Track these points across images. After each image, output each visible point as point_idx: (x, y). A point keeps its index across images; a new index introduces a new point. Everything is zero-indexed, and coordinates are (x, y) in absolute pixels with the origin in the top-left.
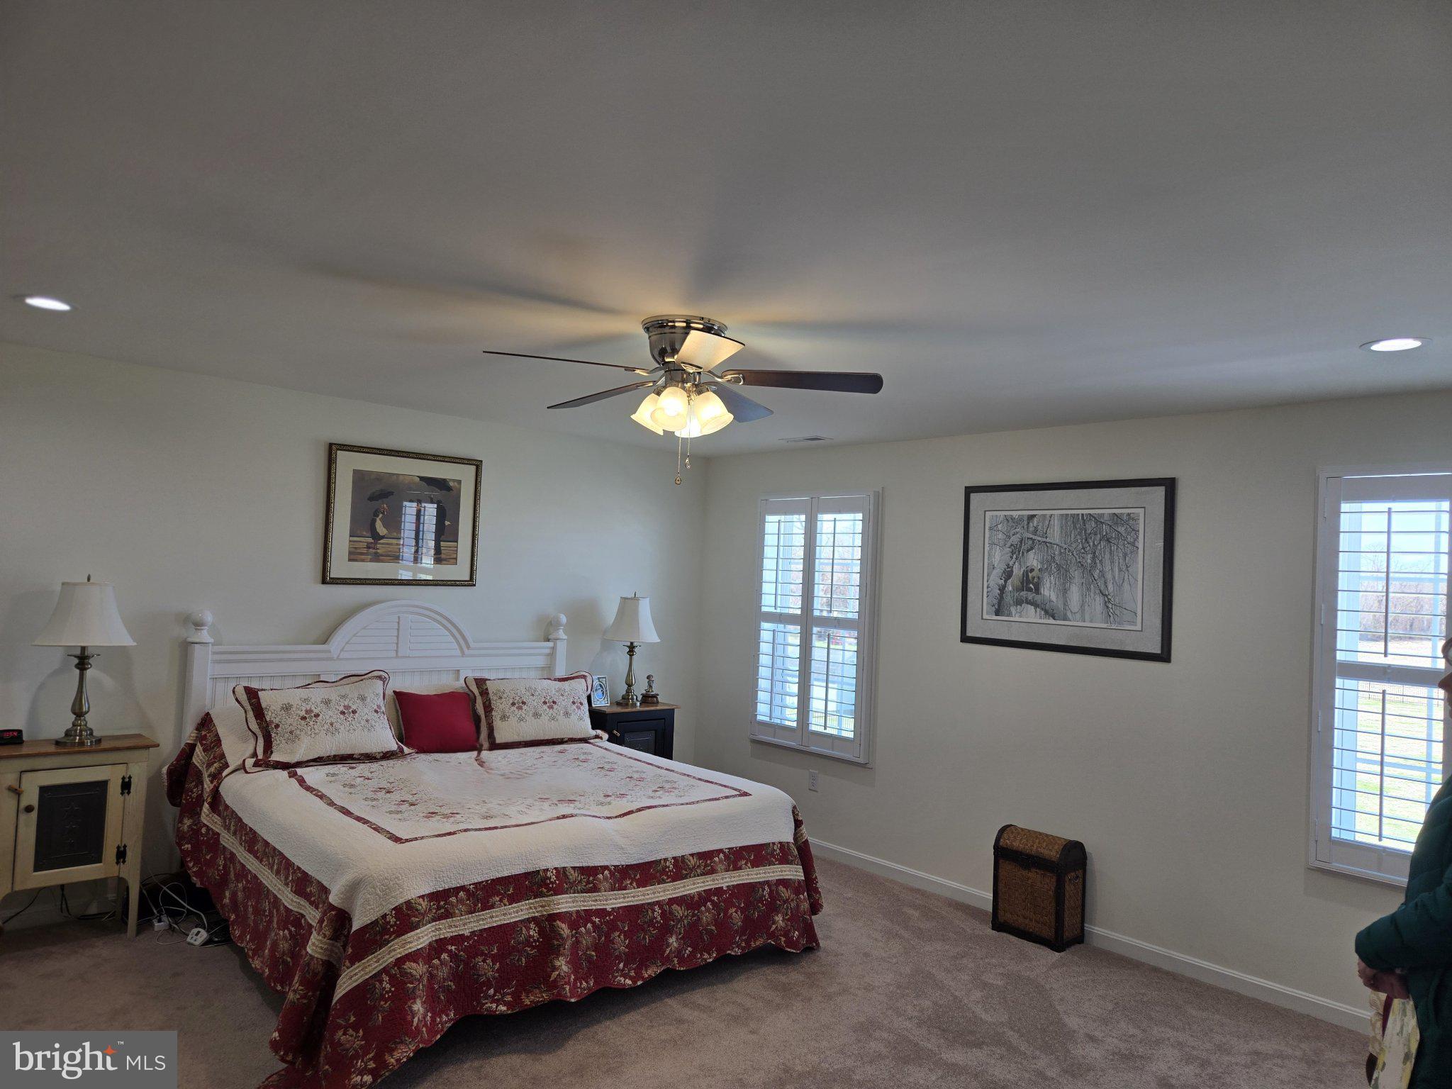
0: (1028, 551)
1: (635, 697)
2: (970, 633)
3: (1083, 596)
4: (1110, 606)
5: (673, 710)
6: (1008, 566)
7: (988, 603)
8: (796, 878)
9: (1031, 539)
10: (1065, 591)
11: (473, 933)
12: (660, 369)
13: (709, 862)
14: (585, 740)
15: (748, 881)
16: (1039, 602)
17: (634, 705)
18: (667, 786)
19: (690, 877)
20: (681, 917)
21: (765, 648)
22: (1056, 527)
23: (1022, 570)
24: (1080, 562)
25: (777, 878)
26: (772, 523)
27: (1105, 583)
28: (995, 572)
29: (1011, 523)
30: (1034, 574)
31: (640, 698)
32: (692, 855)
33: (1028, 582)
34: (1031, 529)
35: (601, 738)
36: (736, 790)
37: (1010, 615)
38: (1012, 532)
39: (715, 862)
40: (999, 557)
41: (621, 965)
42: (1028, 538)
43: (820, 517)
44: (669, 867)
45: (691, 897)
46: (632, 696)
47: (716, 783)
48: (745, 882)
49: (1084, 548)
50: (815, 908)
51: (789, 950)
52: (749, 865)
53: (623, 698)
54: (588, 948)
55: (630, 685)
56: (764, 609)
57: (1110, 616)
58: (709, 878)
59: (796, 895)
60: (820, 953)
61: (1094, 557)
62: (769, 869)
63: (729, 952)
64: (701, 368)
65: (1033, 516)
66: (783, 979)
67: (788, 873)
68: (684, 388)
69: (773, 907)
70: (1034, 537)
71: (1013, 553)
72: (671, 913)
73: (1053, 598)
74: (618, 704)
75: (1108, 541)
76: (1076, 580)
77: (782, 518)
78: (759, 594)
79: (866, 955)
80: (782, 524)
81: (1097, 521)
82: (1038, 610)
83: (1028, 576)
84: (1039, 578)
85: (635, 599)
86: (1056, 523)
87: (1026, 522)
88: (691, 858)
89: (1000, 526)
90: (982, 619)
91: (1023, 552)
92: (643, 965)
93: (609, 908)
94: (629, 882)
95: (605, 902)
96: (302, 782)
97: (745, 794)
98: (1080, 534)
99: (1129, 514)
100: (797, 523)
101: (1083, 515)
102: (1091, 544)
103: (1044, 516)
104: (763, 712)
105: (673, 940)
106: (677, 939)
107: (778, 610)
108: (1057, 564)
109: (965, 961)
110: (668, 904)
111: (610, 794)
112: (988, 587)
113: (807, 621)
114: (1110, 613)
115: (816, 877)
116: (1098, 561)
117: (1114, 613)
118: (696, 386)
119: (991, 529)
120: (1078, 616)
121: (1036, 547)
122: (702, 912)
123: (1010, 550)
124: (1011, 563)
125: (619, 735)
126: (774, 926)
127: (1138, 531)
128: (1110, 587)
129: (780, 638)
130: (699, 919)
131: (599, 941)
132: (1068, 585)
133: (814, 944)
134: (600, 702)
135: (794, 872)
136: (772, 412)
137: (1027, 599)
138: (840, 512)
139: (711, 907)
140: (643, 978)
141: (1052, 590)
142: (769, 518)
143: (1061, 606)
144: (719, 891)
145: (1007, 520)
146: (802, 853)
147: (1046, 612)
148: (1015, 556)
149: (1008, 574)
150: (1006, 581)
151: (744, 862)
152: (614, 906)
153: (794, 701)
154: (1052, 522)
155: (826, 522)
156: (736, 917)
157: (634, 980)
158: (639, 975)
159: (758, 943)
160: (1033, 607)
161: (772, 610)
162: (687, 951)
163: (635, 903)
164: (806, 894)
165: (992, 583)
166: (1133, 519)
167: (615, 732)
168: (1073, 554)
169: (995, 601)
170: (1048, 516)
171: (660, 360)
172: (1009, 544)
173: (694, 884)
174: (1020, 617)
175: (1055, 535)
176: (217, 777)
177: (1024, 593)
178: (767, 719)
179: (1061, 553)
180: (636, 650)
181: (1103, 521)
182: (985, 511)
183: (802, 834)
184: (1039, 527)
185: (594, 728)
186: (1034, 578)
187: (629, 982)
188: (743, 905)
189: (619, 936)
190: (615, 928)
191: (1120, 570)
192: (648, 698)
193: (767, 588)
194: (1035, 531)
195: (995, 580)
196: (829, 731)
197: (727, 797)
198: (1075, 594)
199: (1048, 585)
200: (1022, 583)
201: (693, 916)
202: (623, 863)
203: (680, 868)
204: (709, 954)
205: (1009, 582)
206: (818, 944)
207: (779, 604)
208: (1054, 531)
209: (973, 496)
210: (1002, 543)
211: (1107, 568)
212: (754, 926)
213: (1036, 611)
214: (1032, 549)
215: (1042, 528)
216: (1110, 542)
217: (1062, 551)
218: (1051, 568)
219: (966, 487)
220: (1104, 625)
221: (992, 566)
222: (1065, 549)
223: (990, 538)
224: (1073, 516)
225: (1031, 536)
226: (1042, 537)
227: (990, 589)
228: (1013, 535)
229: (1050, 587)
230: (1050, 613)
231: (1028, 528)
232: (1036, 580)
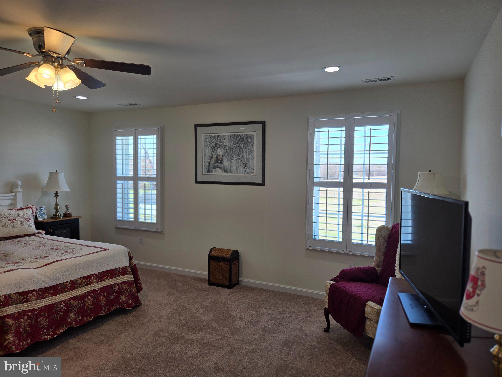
0: (218, 148)
1: (60, 215)
2: (199, 180)
3: (237, 164)
4: (246, 167)
5: (79, 219)
7: (204, 169)
8: (130, 280)
9: (219, 144)
10: (231, 163)
12: (39, 55)
13: (88, 280)
14: (33, 235)
15: (108, 285)
16: (222, 167)
17: (60, 218)
18: (69, 250)
19: (79, 287)
20: (75, 305)
21: (119, 191)
22: (227, 140)
23: (216, 156)
24: (235, 152)
25: (121, 281)
26: (119, 140)
27: (244, 159)
28: (207, 157)
29: (211, 138)
30: (220, 157)
31: (62, 215)
32: (80, 278)
33: (218, 160)
34: (219, 140)
35: (41, 233)
36: (102, 248)
37: (212, 172)
39: (91, 279)
40: (208, 151)
41: (45, 331)
43: (139, 137)
44: (68, 285)
45: (80, 296)
46: (58, 214)
47: (93, 247)
48: (107, 285)
49: (236, 147)
50: (139, 290)
51: (128, 308)
52: (108, 278)
53: (54, 215)
55: (57, 210)
56: (118, 175)
58: (89, 286)
59: (130, 286)
60: (142, 307)
61: (240, 150)
62: (118, 278)
63: (100, 315)
64: (59, 54)
65: (219, 135)
66: (125, 320)
67: (126, 278)
68: (53, 65)
69: (120, 293)
70: (220, 143)
71: (212, 149)
72: (70, 304)
73: (227, 165)
74: (52, 218)
76: (234, 159)
77: (124, 138)
78: (115, 169)
79: (161, 304)
80: (124, 141)
81: (241, 137)
82: (222, 170)
83: (218, 158)
85: (57, 173)
86: (227, 138)
87: (217, 138)
88: (80, 279)
89: (208, 140)
90: (203, 174)
91: (216, 149)
92: (58, 328)
93: (36, 308)
94: (47, 295)
95: (34, 306)
97: (106, 250)
98: (235, 142)
99: (251, 134)
100: (131, 139)
101: (236, 135)
102: (239, 145)
103: (223, 135)
104: (119, 216)
106: (74, 314)
107: (124, 175)
108: (228, 153)
109: (198, 299)
110: (68, 300)
111: (39, 257)
112: (204, 162)
113: (136, 179)
114: (245, 170)
115: (139, 278)
116: (241, 151)
117: (247, 170)
118: (60, 65)
119: (204, 140)
120: (235, 171)
121: (221, 147)
122: (86, 301)
123: (212, 148)
124: (212, 154)
125: (52, 231)
126: (121, 300)
127: (254, 140)
129: (126, 186)
130: (85, 304)
131: (31, 323)
132: (231, 161)
133: (139, 304)
134: (43, 218)
135: (130, 278)
137: (218, 166)
138: (147, 135)
139: (90, 298)
140: (57, 334)
142: (118, 138)
143: (230, 168)
144: (94, 291)
145: (210, 137)
146: (133, 269)
147: (225, 171)
148: (213, 151)
149: (211, 157)
150: (210, 160)
151: (105, 277)
152: (38, 307)
153: (132, 211)
154: (226, 138)
155: (142, 139)
156: (103, 300)
157: (52, 335)
158: (55, 333)
159: (114, 308)
160: (220, 169)
161: (121, 175)
162: (79, 318)
163: (51, 303)
164: (134, 285)
165: (206, 161)
166: (252, 136)
167: (50, 230)
168: (233, 149)
169: (207, 168)
170: (224, 136)
171: (39, 51)
172: (211, 146)
173: (82, 290)
174: (216, 173)
175: (227, 142)
177: (217, 164)
178: (121, 219)
179: (229, 149)
180: (59, 195)
181: (243, 137)
182: (202, 134)
183: (133, 262)
184: (221, 139)
185: (37, 229)
186: (220, 158)
187: (50, 337)
188: (106, 295)
189: (43, 319)
190: (41, 316)
191: (249, 154)
192: (66, 215)
193: (119, 167)
194: (220, 141)
195: (207, 160)
196: (147, 221)
197: (97, 252)
198: (234, 163)
200: (216, 160)
201: (82, 303)
202: (43, 287)
203: (74, 285)
204: (90, 317)
205: (212, 160)
206: (141, 304)
207: (124, 172)
208: (226, 141)
209: (198, 128)
210: (209, 146)
211: (244, 153)
212: (109, 303)
213: (221, 170)
214: (219, 148)
215: (222, 140)
216: (245, 144)
217: (229, 148)
218: (226, 154)
219: (195, 125)
220: (244, 174)
221: (205, 155)
222: (230, 147)
223: (204, 144)
224: (233, 135)
225: (219, 143)
226: (223, 143)
227: (205, 163)
228: (212, 143)
229: (226, 161)
230: (226, 171)
231: (217, 140)
232: (221, 159)
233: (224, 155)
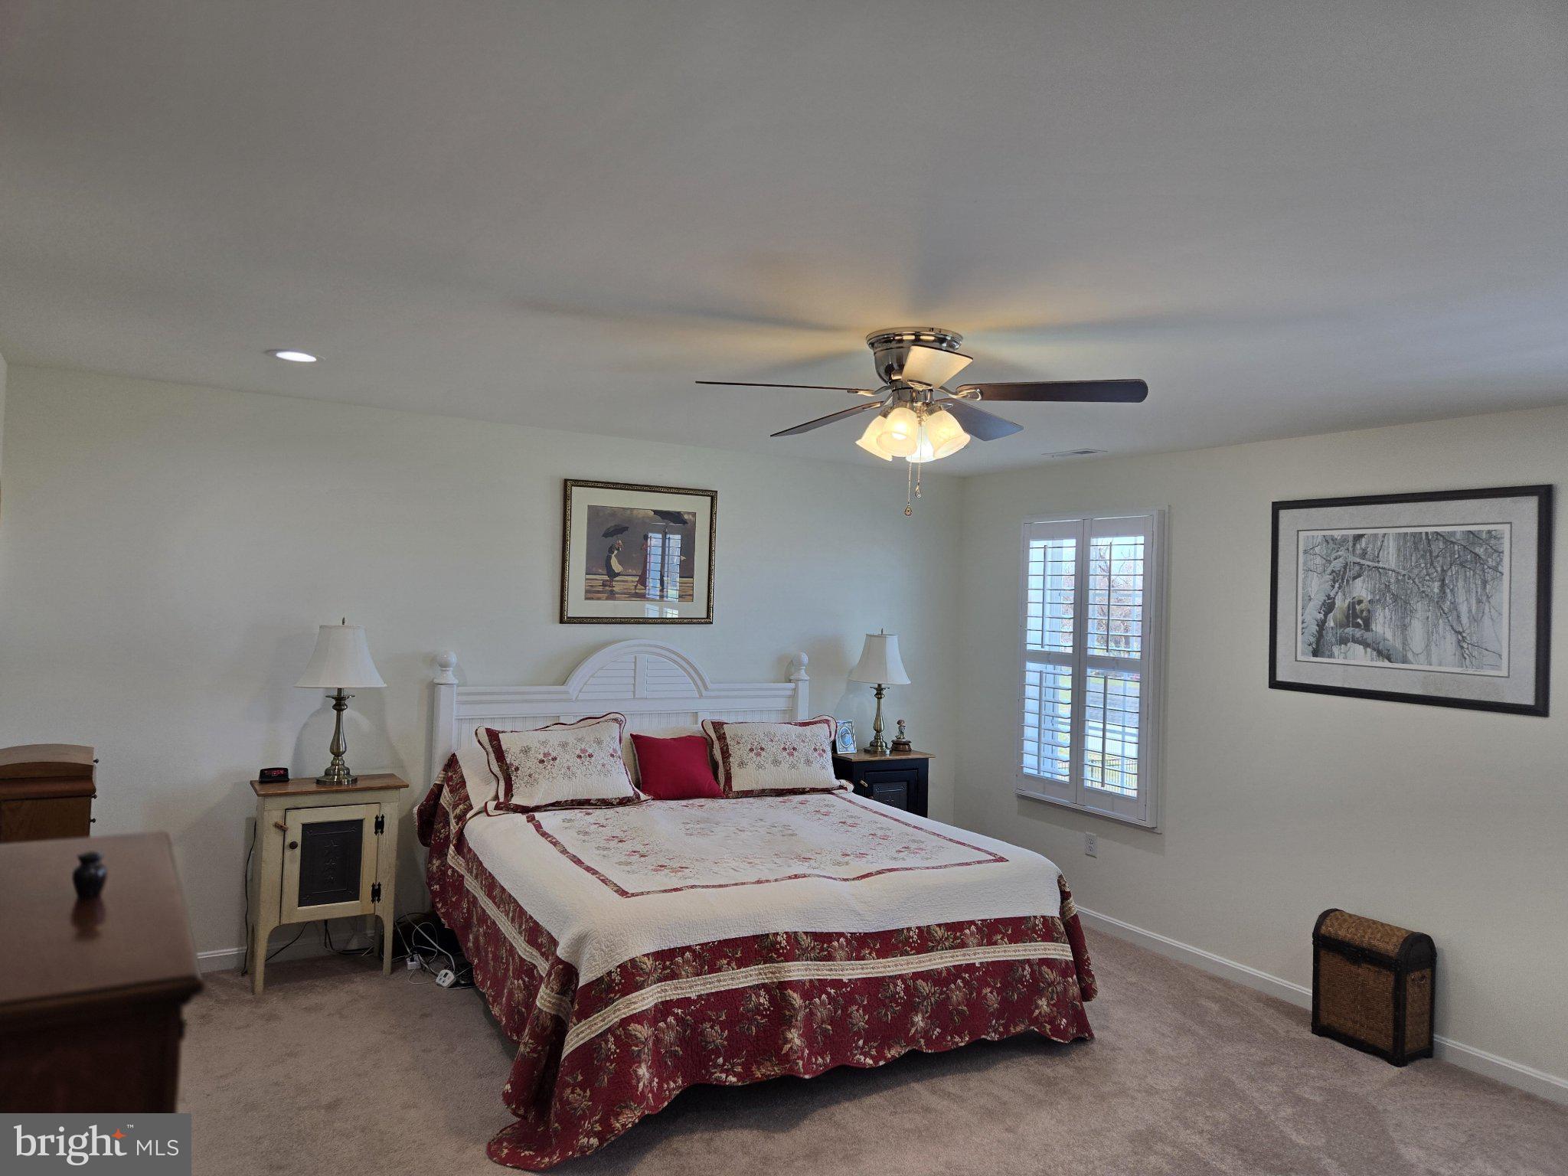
0: (1355, 578)
1: (884, 745)
2: (1281, 677)
3: (1429, 635)
4: (1465, 646)
5: (927, 759)
6: (1329, 597)
7: (1303, 642)
8: (1063, 958)
9: (1358, 563)
10: (1404, 627)
11: (700, 997)
12: (887, 388)
13: (958, 934)
14: (828, 791)
15: (1005, 959)
16: (1369, 641)
17: (883, 753)
18: (913, 846)
19: (937, 950)
20: (928, 995)
21: (1031, 691)
22: (1390, 549)
23: (1347, 602)
24: (1423, 592)
25: (1040, 957)
26: (1036, 550)
27: (1459, 617)
28: (1311, 603)
29: (1331, 545)
30: (1363, 606)
31: (890, 745)
32: (939, 925)
33: (1355, 616)
34: (1358, 552)
35: (846, 789)
36: (990, 854)
37: (1331, 656)
38: (1333, 556)
39: (965, 935)
40: (1318, 587)
41: (861, 1043)
42: (1354, 563)
43: (1094, 541)
44: (913, 938)
45: (939, 972)
46: (881, 743)
47: (969, 846)
48: (1002, 959)
49: (1428, 574)
50: (1087, 993)
51: (1055, 1039)
52: (1006, 940)
53: (871, 745)
54: (823, 1022)
55: (878, 731)
56: (1029, 647)
57: (1465, 658)
58: (959, 952)
59: (1063, 978)
60: (1095, 1046)
61: (1443, 585)
62: (1031, 946)
63: (983, 1036)
64: (930, 385)
65: (1362, 536)
66: (1048, 1072)
67: (1052, 952)
68: (912, 408)
69: (1036, 988)
70: (1362, 562)
71: (1334, 581)
72: (916, 988)
73: (1389, 635)
74: (866, 751)
75: (1462, 565)
76: (1419, 614)
77: (1050, 543)
78: (1022, 629)
79: (1150, 1051)
80: (1049, 551)
82: (1369, 650)
83: (1354, 609)
84: (1369, 611)
85: (882, 636)
86: (1391, 546)
87: (1351, 544)
88: (938, 929)
89: (1317, 550)
90: (1296, 660)
91: (1348, 581)
92: (886, 1042)
93: (845, 979)
94: (867, 952)
95: (841, 973)
96: (538, 827)
97: (1001, 860)
98: (1423, 557)
99: (1489, 532)
100: (1068, 548)
101: (1427, 533)
103: (1375, 536)
104: (1029, 762)
105: (918, 1019)
106: (923, 1018)
107: (1047, 649)
108: (1393, 594)
109: (1275, 1069)
110: (911, 978)
111: (849, 853)
112: (1303, 622)
113: (1079, 661)
114: (1466, 655)
115: (1088, 958)
116: (1448, 591)
117: (1471, 655)
118: (928, 405)
119: (1305, 552)
120: (1422, 658)
121: (1366, 573)
122: (951, 990)
123: (1331, 577)
124: (1332, 595)
125: (866, 785)
126: (1037, 1012)
127: (1502, 552)
128: (1465, 620)
129: (1049, 681)
130: (948, 998)
131: (835, 1013)
132: (1407, 620)
133: (1087, 1035)
134: (849, 749)
135: (1062, 952)
136: (1021, 428)
137: (1353, 636)
138: (1117, 535)
139: (961, 984)
140: (885, 1058)
141: (1387, 626)
143: (1398, 645)
144: (970, 968)
145: (1327, 541)
146: (1072, 930)
147: (1380, 653)
148: (1337, 585)
149: (1328, 607)
150: (1326, 615)
151: (999, 937)
152: (850, 977)
153: (1065, 753)
154: (1385, 543)
155: (1101, 546)
156: (992, 999)
157: (875, 1059)
158: (880, 1055)
159: (1018, 1029)
160: (1362, 647)
161: (1038, 648)
162: (935, 1032)
163: (876, 975)
164: (1075, 977)
165: (1308, 618)
166: (1495, 537)
167: (862, 782)
168: (1414, 582)
169: (1313, 640)
170: (1380, 537)
171: (886, 378)
172: (1329, 571)
173: (942, 958)
174: (1345, 658)
175: (1390, 558)
176: (461, 819)
177: (1350, 630)
178: (1035, 772)
179: (1398, 581)
180: (884, 692)
181: (1454, 540)
182: (1298, 531)
183: (1070, 908)
184: (1369, 549)
185: (838, 777)
186: (1362, 611)
187: (870, 1061)
188: (999, 985)
189: (857, 1011)
190: (853, 1002)
191: (1479, 601)
192: (899, 746)
193: (1033, 623)
194: (1364, 555)
195: (1313, 614)
196: (1107, 788)
197: (979, 862)
198: (1417, 629)
199: (1382, 622)
200: (1347, 617)
201: (941, 994)
202: (861, 931)
203: (924, 940)
204: (961, 1038)
205: (1331, 615)
206: (1091, 1035)
207: (1046, 641)
208: (1388, 553)
209: (1283, 513)
210: (1320, 569)
211: (1461, 597)
212: (1010, 1010)
213: (1366, 652)
214: (1359, 576)
215: (1373, 549)
216: (1465, 567)
217: (1400, 578)
218: (1386, 599)
219: (1273, 503)
220: (1459, 670)
221: (1307, 598)
222: (1404, 575)
223: (1305, 563)
224: (1414, 535)
225: (1358, 560)
226: (1373, 561)
227: (1305, 625)
228: (1335, 559)
229: (1384, 623)
230: (1385, 654)
231: (1354, 550)
232: (1365, 614)
233: (1379, 600)
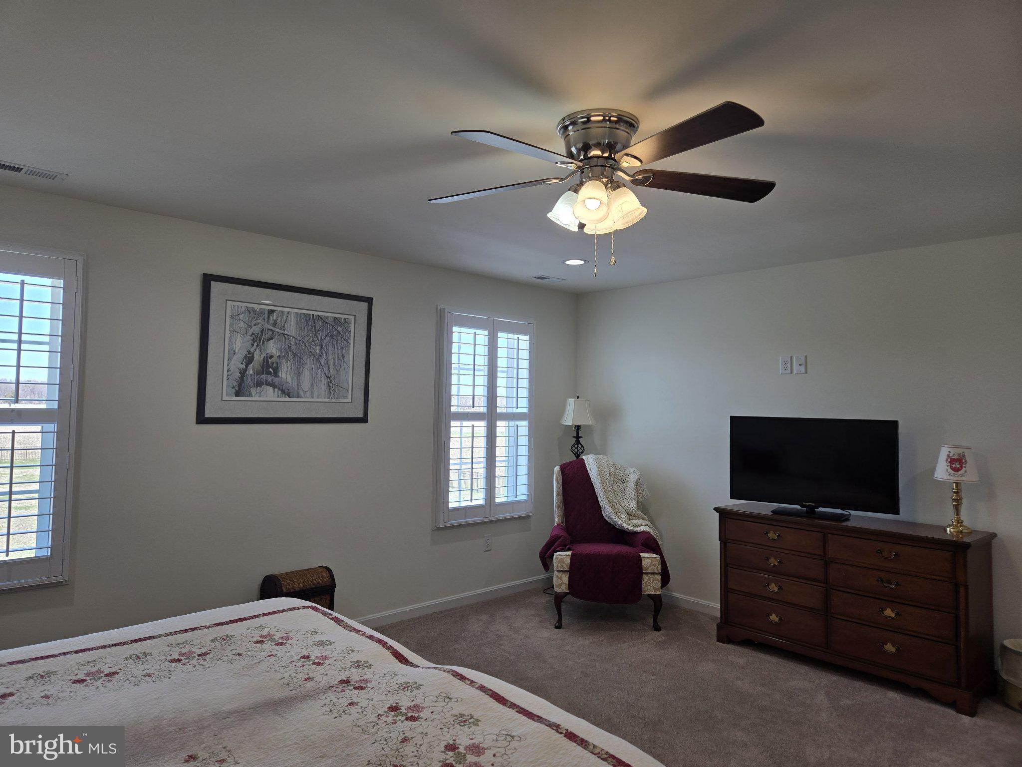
0: (268, 340)
2: (207, 414)
3: (313, 378)
4: (331, 385)
6: (249, 352)
7: (227, 386)
9: (271, 330)
10: (299, 374)
16: (277, 384)
22: (292, 322)
23: (262, 356)
24: (311, 352)
27: (329, 368)
28: (236, 357)
29: (252, 315)
30: (273, 359)
33: (268, 366)
34: (271, 322)
37: (250, 395)
38: (254, 323)
40: (241, 344)
42: (268, 329)
49: (313, 341)
57: (331, 393)
61: (321, 349)
65: (274, 311)
70: (274, 329)
71: (254, 341)
73: (289, 380)
75: (331, 337)
76: (308, 366)
81: (324, 321)
82: (276, 390)
83: (267, 361)
84: (277, 363)
86: (293, 321)
87: (266, 316)
89: (241, 316)
90: (222, 400)
91: (263, 341)
98: (311, 329)
99: (345, 319)
101: (312, 315)
102: (320, 338)
103: (283, 312)
108: (293, 352)
112: (228, 371)
114: (331, 391)
116: (324, 352)
117: (334, 391)
119: (232, 317)
120: (308, 394)
121: (276, 337)
123: (251, 338)
124: (252, 350)
127: (350, 331)
128: (332, 370)
132: (301, 370)
137: (266, 381)
141: (288, 373)
143: (295, 387)
145: (249, 311)
147: (283, 392)
148: (256, 344)
149: (249, 359)
150: (247, 366)
154: (289, 318)
160: (271, 388)
165: (232, 368)
166: (347, 323)
168: (305, 345)
169: (235, 384)
170: (286, 313)
172: (250, 333)
174: (260, 396)
175: (292, 328)
177: (264, 376)
179: (296, 344)
181: (328, 322)
182: (226, 301)
184: (278, 321)
186: (273, 363)
191: (339, 359)
194: (275, 324)
195: (237, 364)
198: (306, 375)
199: (285, 370)
200: (263, 367)
205: (251, 366)
208: (290, 325)
209: (212, 284)
210: (243, 331)
211: (330, 357)
213: (274, 392)
214: (272, 339)
215: (281, 321)
216: (332, 338)
217: (298, 342)
218: (288, 355)
219: (202, 274)
220: (327, 400)
221: (232, 352)
222: (300, 341)
223: (231, 326)
224: (306, 315)
225: (271, 328)
226: (281, 329)
227: (230, 373)
228: (255, 325)
229: (287, 371)
230: (286, 393)
231: (268, 320)
232: (275, 365)
233: (284, 356)
